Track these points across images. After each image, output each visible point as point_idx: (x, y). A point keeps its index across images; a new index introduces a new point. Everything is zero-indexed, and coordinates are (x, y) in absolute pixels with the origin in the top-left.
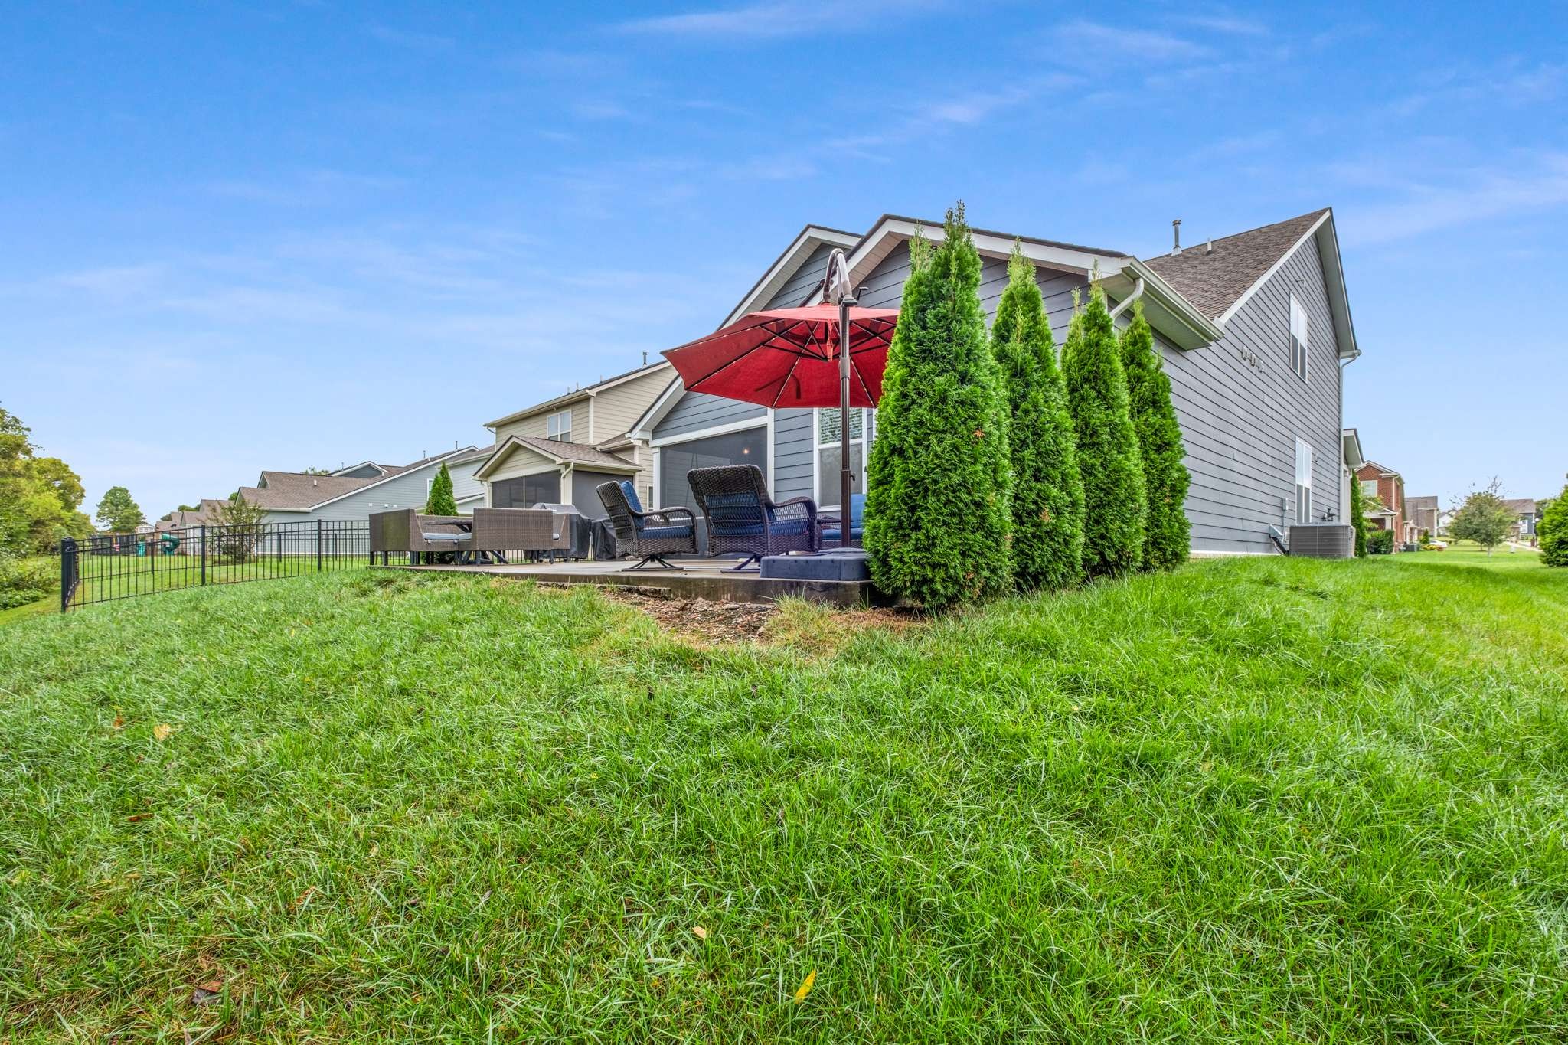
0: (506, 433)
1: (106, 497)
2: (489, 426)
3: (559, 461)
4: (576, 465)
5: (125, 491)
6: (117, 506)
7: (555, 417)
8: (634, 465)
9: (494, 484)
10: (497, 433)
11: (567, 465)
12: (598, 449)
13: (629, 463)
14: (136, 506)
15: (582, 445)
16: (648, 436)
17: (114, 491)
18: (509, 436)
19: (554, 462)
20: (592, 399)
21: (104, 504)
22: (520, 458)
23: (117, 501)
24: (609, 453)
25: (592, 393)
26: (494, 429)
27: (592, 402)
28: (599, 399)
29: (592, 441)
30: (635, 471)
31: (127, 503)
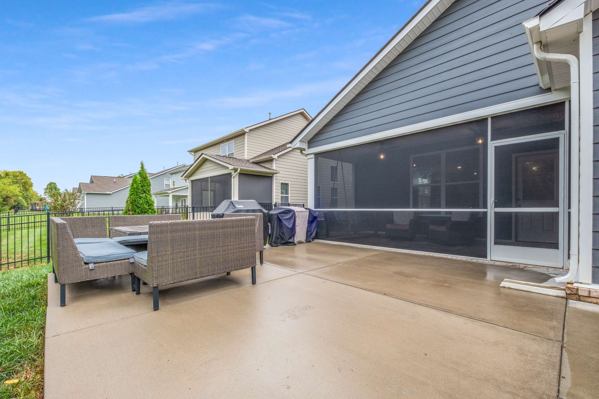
0: (199, 154)
1: (47, 186)
2: (191, 151)
3: (231, 167)
4: (241, 170)
5: (55, 184)
6: (51, 189)
7: (226, 145)
8: (273, 170)
9: (192, 181)
10: (194, 155)
11: (236, 170)
12: (251, 161)
13: (270, 169)
14: (59, 190)
15: (241, 160)
16: (305, 146)
17: (51, 184)
18: (200, 154)
19: (228, 168)
20: (246, 134)
21: (47, 189)
22: (207, 166)
23: (52, 188)
24: (257, 163)
25: (247, 130)
26: (193, 153)
27: (246, 136)
28: (250, 134)
29: (246, 157)
30: (273, 174)
31: (56, 189)
